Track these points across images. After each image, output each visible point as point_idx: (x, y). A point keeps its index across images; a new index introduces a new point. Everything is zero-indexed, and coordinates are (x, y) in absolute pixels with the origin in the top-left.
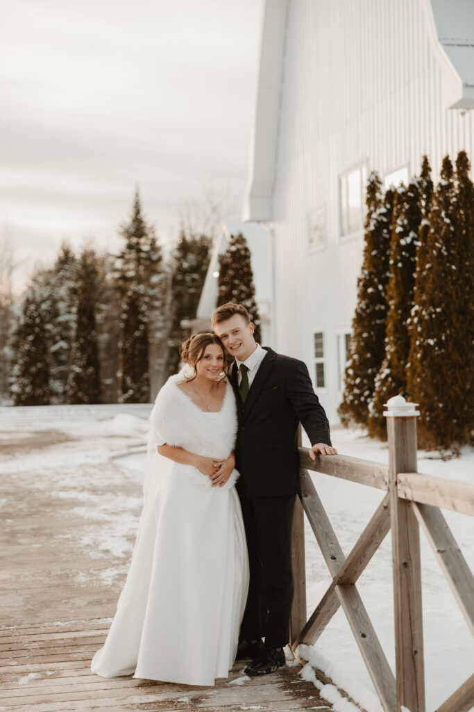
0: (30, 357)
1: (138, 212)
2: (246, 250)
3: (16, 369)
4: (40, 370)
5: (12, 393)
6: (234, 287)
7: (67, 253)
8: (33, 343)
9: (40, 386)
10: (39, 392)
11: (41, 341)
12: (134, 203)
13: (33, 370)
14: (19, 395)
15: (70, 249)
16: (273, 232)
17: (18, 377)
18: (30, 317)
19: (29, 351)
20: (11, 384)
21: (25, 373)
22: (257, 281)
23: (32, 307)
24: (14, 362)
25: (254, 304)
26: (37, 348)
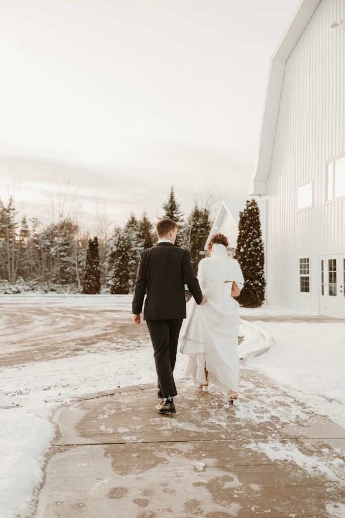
0: (120, 267)
1: (172, 198)
2: (257, 209)
3: (112, 273)
4: (124, 273)
5: (109, 285)
6: (249, 230)
7: (133, 219)
8: (121, 260)
9: (124, 283)
10: (124, 285)
11: (125, 259)
12: (170, 193)
13: (121, 274)
14: (113, 287)
15: (135, 217)
16: (267, 201)
17: (113, 277)
18: (120, 247)
19: (119, 264)
20: (108, 280)
21: (116, 275)
22: (263, 228)
23: (122, 242)
24: (109, 270)
25: (261, 241)
26: (123, 263)
